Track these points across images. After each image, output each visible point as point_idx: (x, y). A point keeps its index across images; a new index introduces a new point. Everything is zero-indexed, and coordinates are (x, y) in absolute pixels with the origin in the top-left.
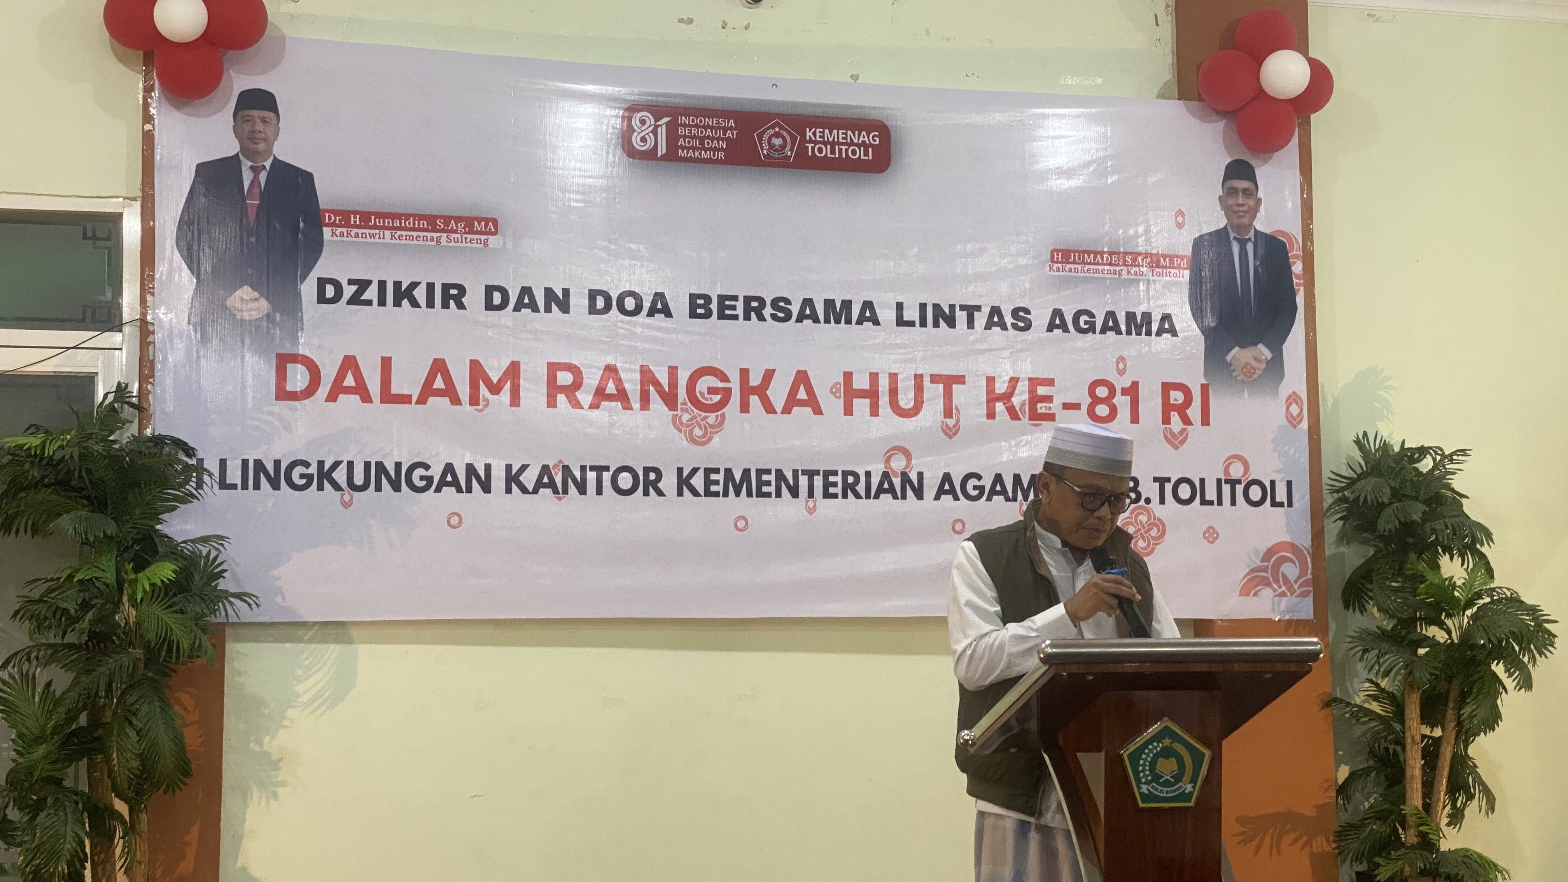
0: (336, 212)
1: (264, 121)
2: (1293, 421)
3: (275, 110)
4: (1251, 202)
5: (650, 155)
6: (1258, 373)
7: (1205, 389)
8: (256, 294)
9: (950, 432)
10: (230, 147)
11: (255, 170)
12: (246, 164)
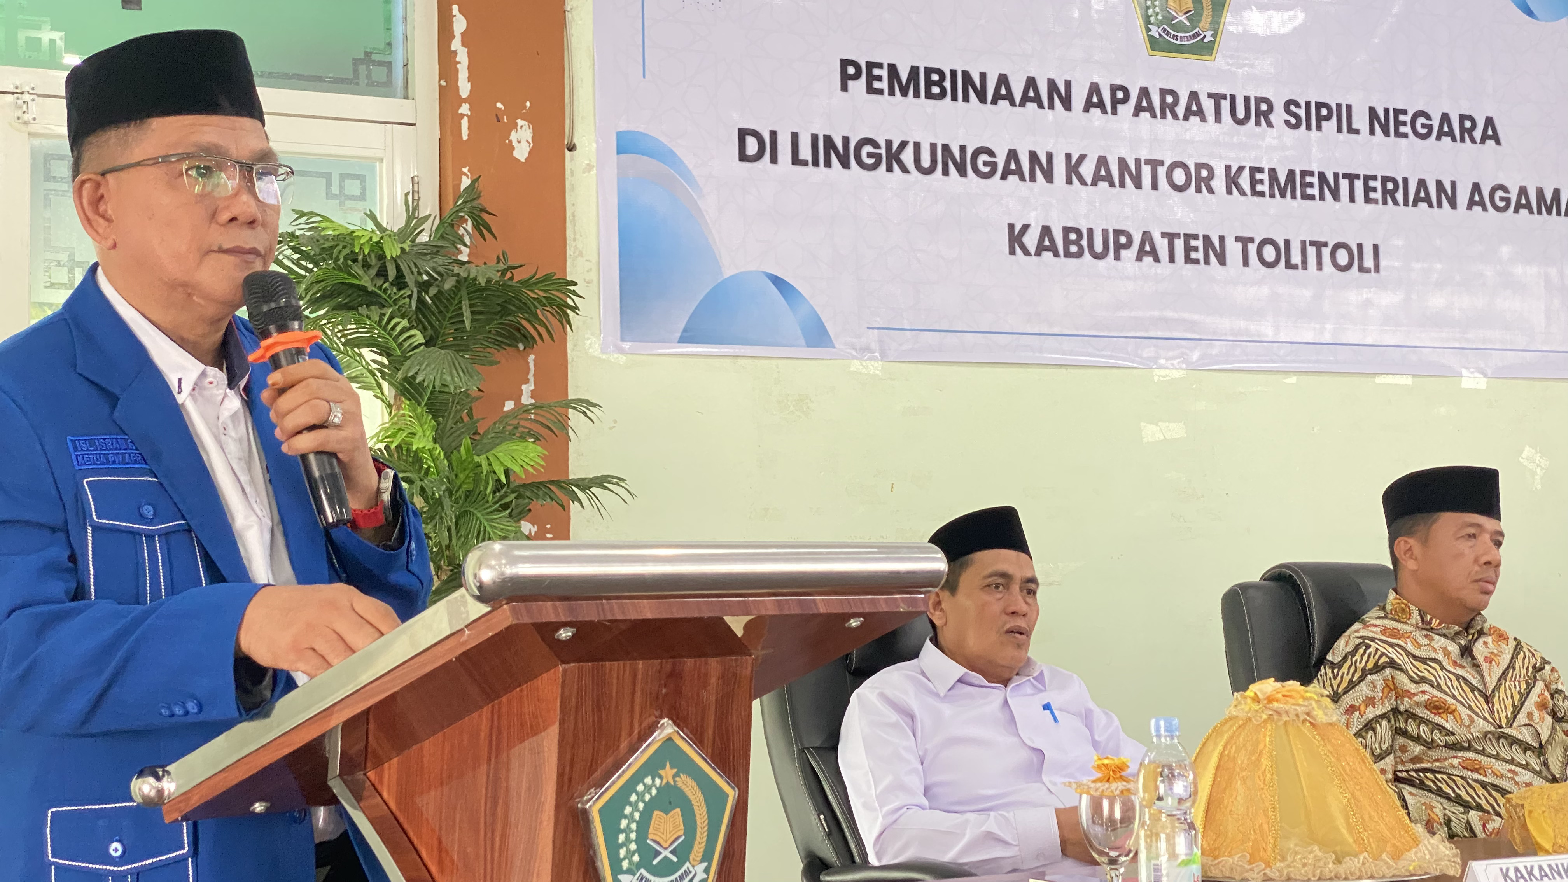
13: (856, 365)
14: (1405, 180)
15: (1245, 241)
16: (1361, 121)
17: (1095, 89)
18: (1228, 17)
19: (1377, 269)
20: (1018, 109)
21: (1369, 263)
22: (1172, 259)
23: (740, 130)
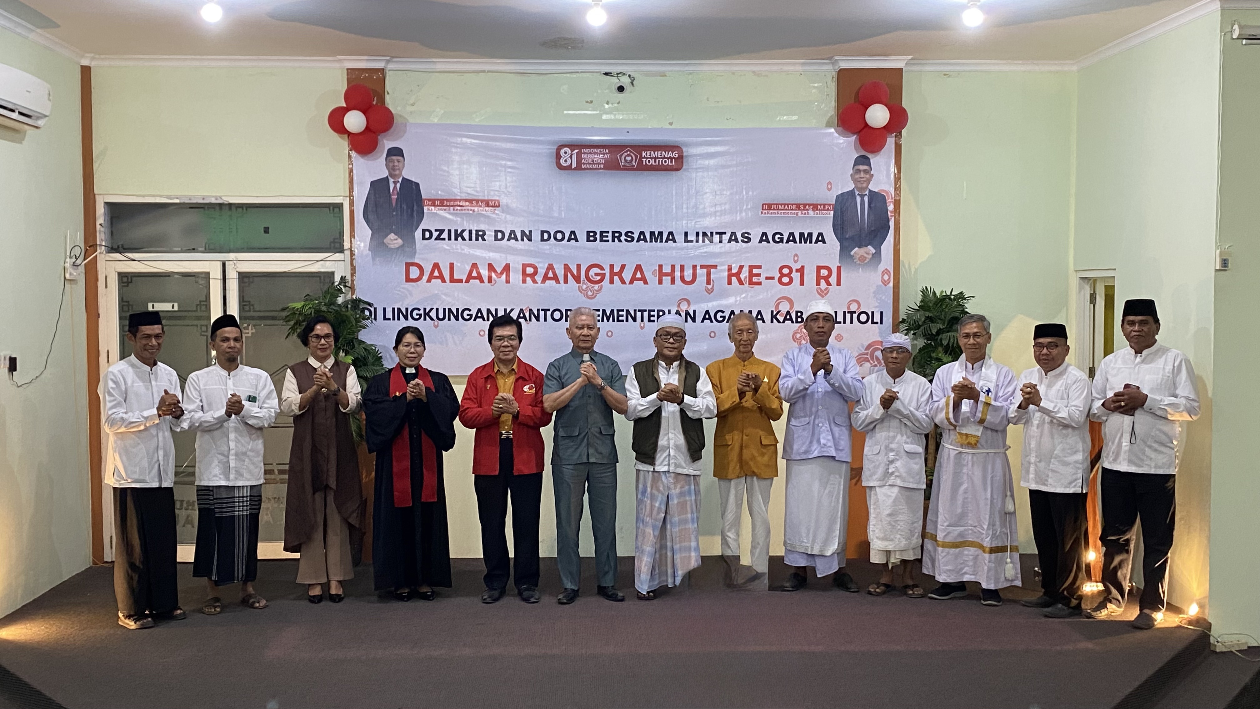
0: (429, 200)
1: (398, 161)
2: (885, 283)
3: (403, 156)
4: (868, 176)
5: (569, 168)
6: (868, 260)
7: (839, 268)
8: (396, 237)
9: (709, 292)
10: (385, 173)
11: (395, 183)
12: (391, 180)
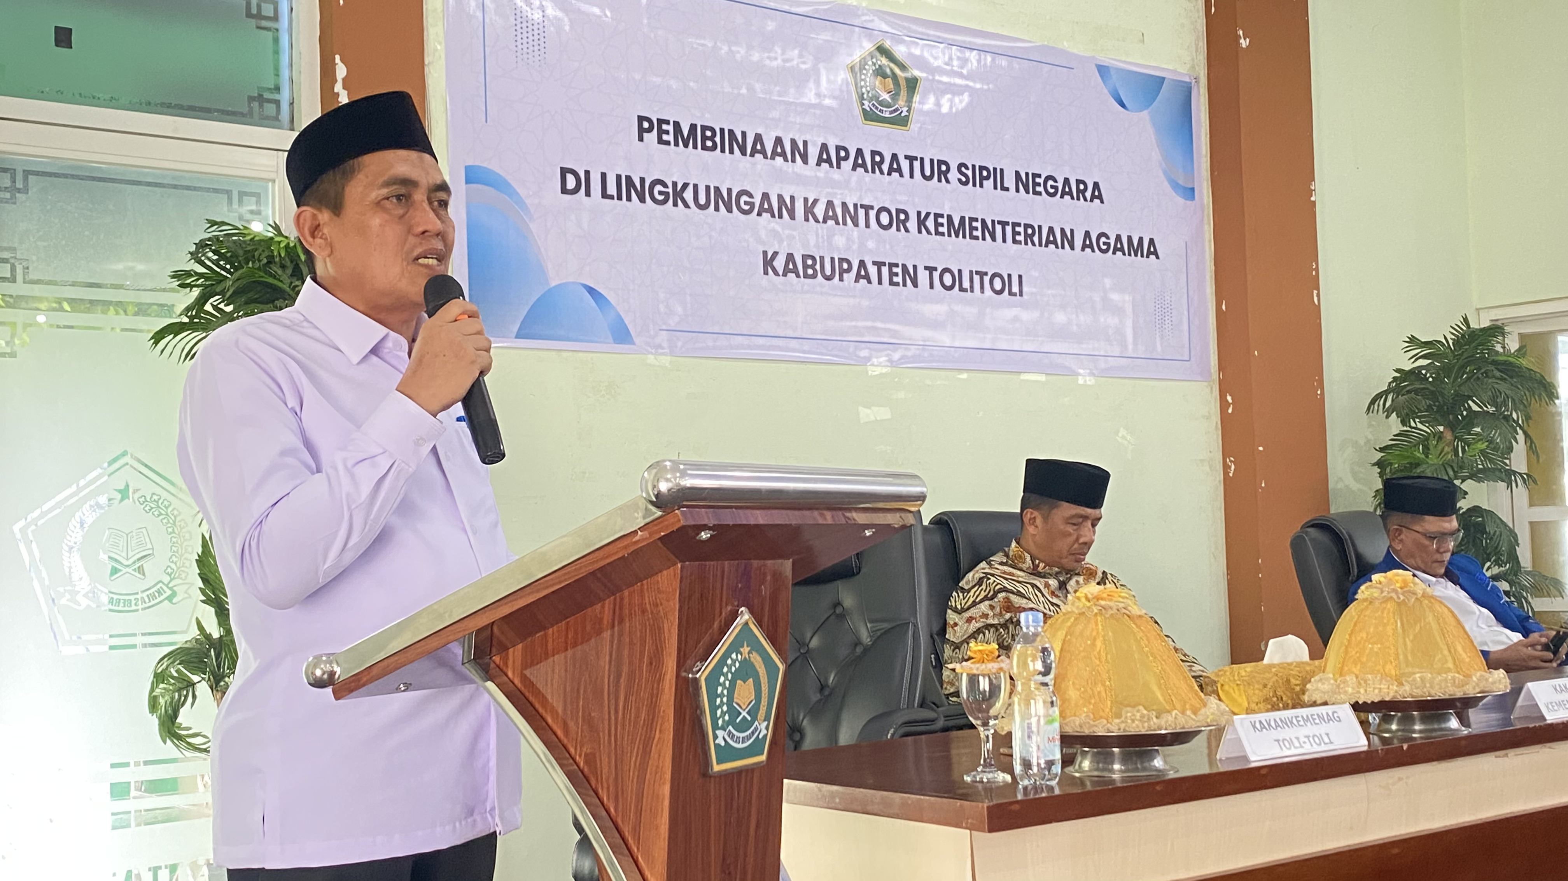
13: (651, 359)
14: (1040, 227)
15: (931, 270)
16: (1010, 182)
17: (824, 147)
18: (917, 98)
19: (1021, 295)
20: (769, 161)
21: (1015, 289)
22: (880, 282)
23: (561, 168)
